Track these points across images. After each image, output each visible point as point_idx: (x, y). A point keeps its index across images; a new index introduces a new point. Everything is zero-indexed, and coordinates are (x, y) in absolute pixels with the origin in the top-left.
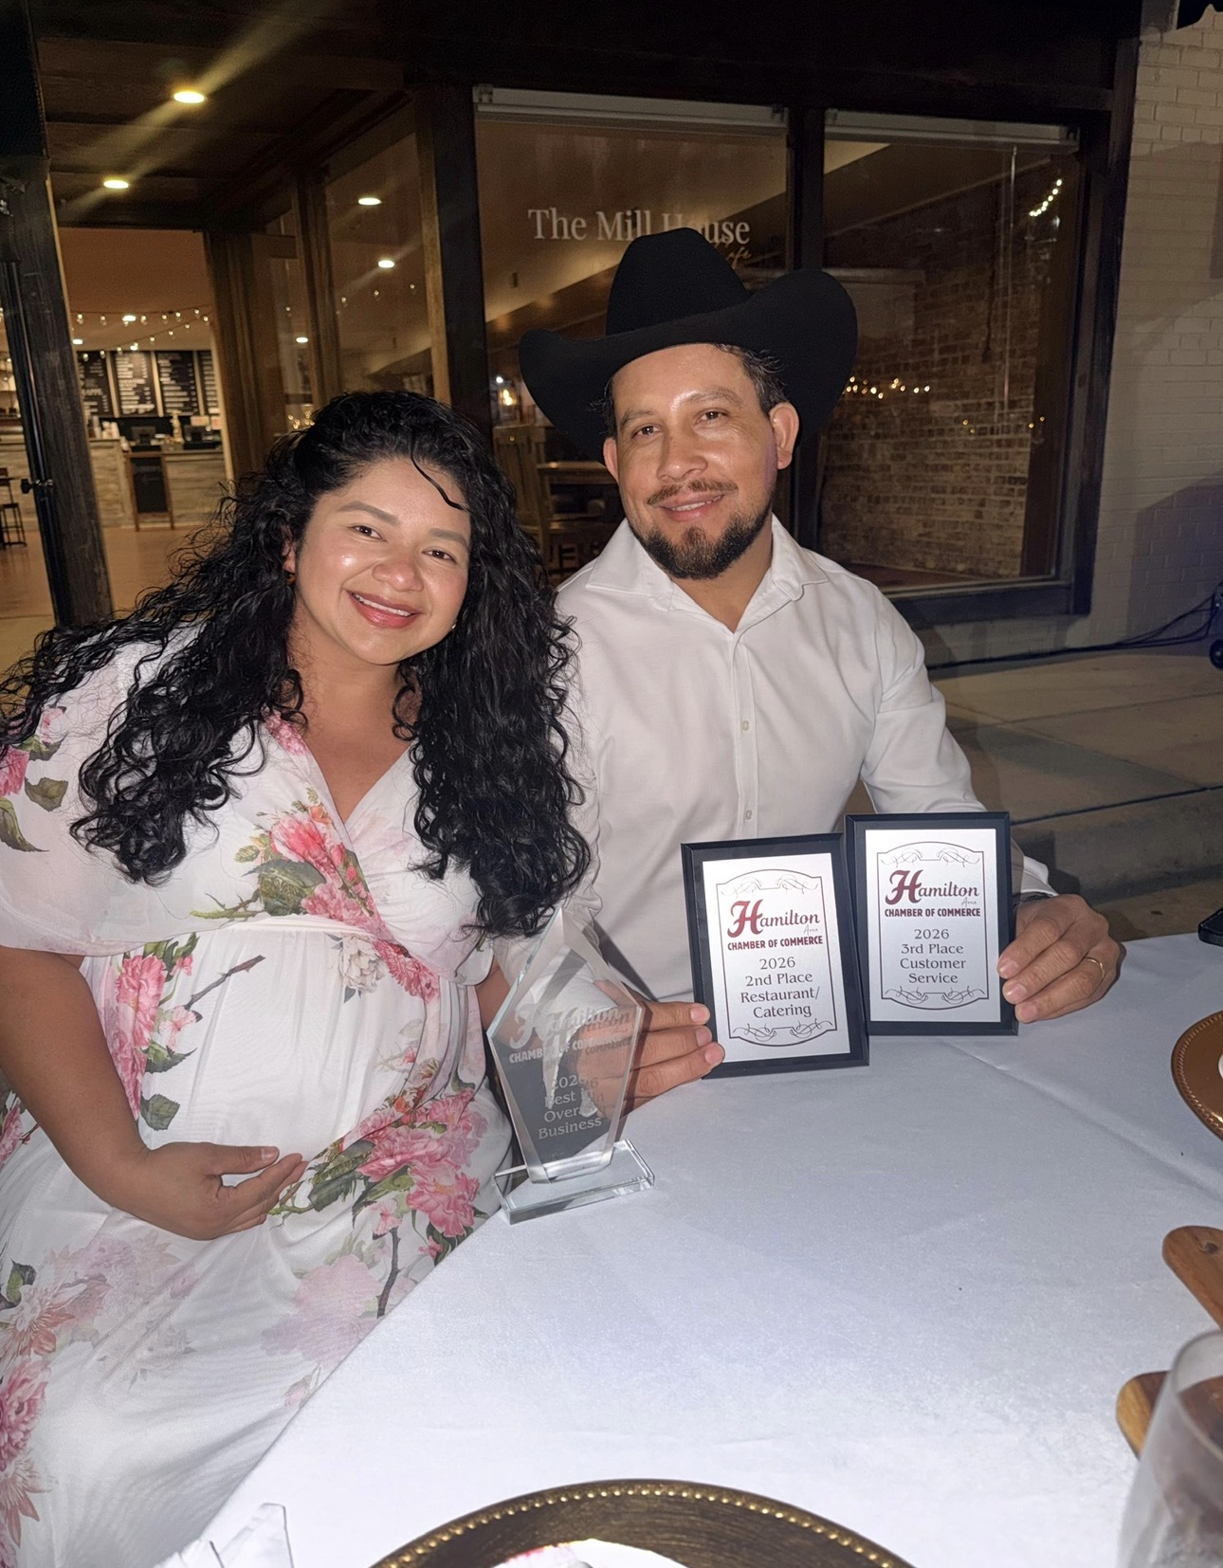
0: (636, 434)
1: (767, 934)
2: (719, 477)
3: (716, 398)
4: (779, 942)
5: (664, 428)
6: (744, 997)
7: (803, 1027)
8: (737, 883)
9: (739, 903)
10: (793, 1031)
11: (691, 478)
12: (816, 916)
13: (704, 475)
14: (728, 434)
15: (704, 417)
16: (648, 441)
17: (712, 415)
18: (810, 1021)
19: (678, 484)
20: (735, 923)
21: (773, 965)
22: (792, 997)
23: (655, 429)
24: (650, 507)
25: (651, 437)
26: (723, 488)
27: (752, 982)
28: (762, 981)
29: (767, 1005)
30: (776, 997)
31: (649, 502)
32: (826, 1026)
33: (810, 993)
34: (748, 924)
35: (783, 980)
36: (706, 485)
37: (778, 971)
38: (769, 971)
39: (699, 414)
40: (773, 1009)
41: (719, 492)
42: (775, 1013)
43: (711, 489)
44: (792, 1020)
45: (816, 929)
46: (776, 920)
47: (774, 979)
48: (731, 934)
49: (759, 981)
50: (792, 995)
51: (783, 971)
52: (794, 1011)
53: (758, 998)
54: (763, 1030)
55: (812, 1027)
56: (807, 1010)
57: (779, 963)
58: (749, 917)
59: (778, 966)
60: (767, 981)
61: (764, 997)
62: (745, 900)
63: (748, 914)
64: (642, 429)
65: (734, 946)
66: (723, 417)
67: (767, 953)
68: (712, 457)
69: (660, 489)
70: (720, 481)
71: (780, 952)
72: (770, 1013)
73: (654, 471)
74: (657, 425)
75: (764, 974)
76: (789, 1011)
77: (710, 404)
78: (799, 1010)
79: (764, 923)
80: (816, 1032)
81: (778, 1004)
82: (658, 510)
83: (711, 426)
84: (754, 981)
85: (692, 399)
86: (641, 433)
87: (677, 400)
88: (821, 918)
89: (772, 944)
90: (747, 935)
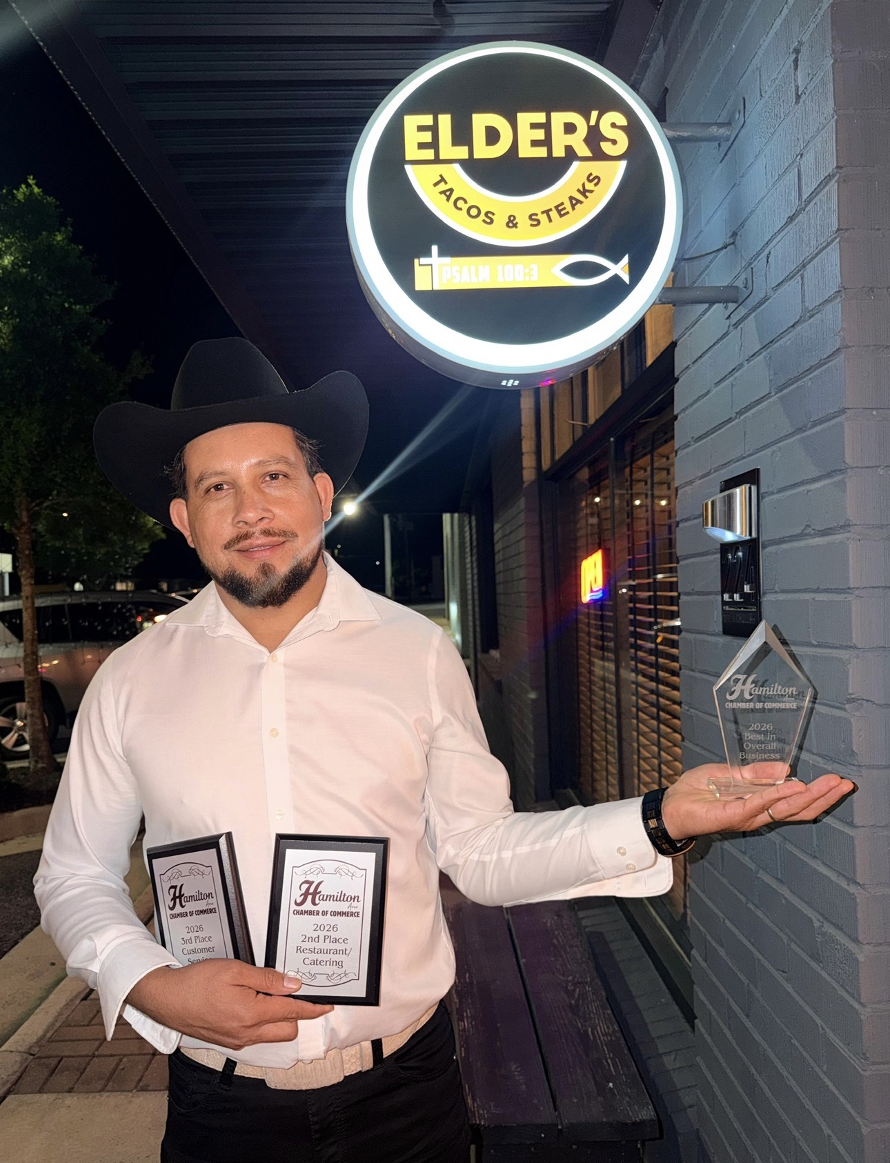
0: (209, 490)
1: (322, 906)
2: (283, 527)
3: (277, 463)
4: (329, 913)
5: (234, 485)
6: (298, 949)
7: (335, 975)
8: (307, 868)
9: (306, 882)
10: (329, 977)
11: (263, 525)
12: (358, 897)
13: (272, 525)
14: (288, 492)
15: (268, 478)
16: (220, 496)
17: (274, 476)
18: (341, 971)
19: (252, 530)
20: (301, 896)
21: (322, 928)
22: (331, 952)
23: (225, 487)
24: (226, 551)
25: (223, 493)
26: (287, 535)
27: (306, 939)
28: (311, 939)
29: (314, 957)
30: (321, 951)
31: (227, 546)
32: (351, 976)
33: (344, 952)
34: (310, 897)
35: (327, 941)
36: (275, 533)
37: (325, 933)
38: (319, 933)
39: (264, 475)
40: (317, 960)
41: (284, 539)
42: (318, 963)
43: (279, 535)
44: (329, 969)
45: (356, 906)
46: (330, 897)
47: (322, 939)
48: (296, 904)
49: (310, 939)
50: (332, 952)
51: (328, 934)
52: (332, 963)
53: (308, 951)
54: (307, 974)
55: (342, 976)
56: (340, 964)
57: (327, 928)
58: (312, 893)
59: (326, 929)
60: (316, 940)
61: (312, 951)
62: (311, 880)
63: (311, 890)
64: (214, 487)
65: (298, 912)
66: (285, 479)
67: (319, 919)
68: (277, 511)
69: (235, 535)
70: (285, 530)
71: (329, 920)
72: (314, 963)
73: (229, 520)
74: (227, 483)
75: (315, 935)
76: (328, 963)
77: (273, 468)
78: (335, 963)
79: (321, 898)
80: (344, 980)
81: (320, 957)
82: (233, 553)
83: (274, 485)
84: (307, 939)
85: (260, 463)
86: (213, 490)
87: (245, 465)
88: (361, 899)
89: (325, 913)
90: (308, 906)
